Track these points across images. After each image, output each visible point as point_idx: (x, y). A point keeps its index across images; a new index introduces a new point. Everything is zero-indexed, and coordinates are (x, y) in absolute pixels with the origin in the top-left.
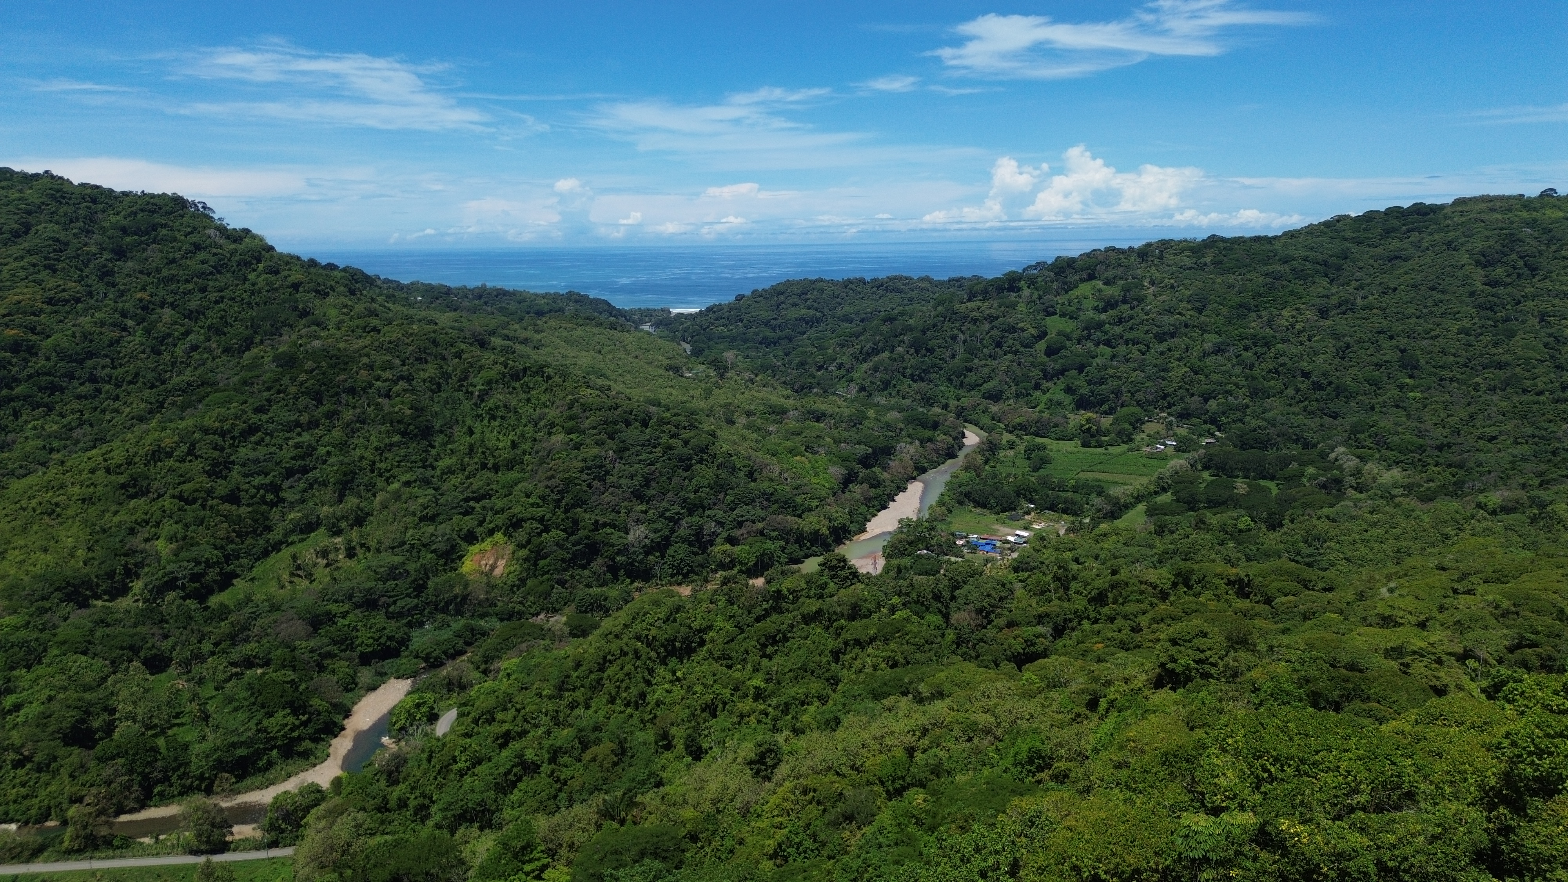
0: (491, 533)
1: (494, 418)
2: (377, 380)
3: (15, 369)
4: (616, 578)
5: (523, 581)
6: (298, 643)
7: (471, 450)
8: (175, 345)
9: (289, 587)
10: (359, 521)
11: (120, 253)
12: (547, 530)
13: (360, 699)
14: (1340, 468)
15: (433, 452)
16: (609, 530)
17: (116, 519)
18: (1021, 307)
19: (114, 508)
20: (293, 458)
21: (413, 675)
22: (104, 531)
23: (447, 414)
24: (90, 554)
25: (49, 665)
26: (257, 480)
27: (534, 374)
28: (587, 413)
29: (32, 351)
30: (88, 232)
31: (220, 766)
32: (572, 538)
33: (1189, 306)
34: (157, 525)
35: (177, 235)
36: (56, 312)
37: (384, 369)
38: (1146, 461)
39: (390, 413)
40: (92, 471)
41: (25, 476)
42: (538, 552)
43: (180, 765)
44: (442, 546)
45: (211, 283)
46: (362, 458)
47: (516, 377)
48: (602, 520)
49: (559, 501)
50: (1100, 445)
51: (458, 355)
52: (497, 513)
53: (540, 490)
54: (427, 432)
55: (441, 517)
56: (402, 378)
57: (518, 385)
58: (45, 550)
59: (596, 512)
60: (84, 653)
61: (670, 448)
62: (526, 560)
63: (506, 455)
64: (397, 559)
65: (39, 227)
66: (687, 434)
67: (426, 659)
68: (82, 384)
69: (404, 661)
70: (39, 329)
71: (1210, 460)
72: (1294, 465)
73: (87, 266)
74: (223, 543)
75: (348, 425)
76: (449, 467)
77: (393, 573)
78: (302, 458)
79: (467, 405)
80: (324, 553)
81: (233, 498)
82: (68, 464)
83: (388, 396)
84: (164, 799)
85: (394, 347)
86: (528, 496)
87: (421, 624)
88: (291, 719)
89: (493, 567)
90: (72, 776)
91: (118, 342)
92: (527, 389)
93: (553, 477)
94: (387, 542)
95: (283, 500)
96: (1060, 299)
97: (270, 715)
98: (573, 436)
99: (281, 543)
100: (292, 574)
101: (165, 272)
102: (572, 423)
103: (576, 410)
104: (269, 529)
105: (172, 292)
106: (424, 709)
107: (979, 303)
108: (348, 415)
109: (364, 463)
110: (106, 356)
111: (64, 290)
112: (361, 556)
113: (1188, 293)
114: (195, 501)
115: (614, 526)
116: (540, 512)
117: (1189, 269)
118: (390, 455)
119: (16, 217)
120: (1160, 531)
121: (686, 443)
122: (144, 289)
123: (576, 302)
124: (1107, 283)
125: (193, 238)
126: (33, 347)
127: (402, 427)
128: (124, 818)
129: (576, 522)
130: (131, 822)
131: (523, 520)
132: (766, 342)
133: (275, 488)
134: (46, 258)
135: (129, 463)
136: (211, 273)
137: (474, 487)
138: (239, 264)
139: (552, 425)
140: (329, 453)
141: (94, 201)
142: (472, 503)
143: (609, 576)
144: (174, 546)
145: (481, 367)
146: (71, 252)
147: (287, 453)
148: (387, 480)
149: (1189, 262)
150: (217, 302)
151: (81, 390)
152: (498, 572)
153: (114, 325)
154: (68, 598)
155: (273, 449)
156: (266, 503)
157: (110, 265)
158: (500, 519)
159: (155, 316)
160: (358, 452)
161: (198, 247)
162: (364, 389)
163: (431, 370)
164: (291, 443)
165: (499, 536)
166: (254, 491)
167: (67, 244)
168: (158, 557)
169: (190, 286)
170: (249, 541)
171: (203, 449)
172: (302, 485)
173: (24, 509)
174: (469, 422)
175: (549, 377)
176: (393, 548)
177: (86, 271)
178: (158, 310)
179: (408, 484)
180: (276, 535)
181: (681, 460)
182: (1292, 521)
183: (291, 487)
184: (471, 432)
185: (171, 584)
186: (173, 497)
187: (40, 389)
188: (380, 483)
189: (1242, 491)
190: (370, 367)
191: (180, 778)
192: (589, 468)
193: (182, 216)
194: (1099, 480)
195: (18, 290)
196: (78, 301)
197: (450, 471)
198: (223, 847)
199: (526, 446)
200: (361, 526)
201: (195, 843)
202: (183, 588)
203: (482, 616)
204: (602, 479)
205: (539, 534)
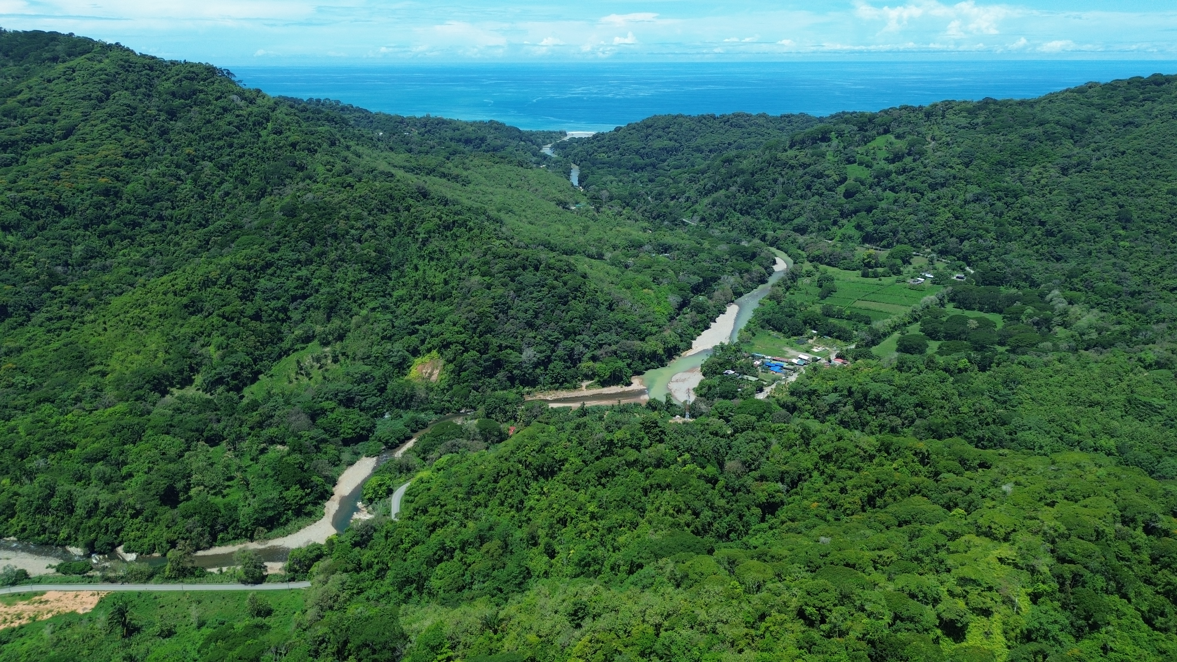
0: (429, 351)
1: (432, 259)
2: (352, 228)
3: (108, 209)
4: (513, 385)
5: (451, 386)
6: (302, 433)
7: (417, 283)
8: (214, 192)
9: (295, 382)
10: (341, 338)
11: (172, 114)
12: (466, 350)
13: (343, 470)
14: (1052, 309)
15: (391, 283)
16: (509, 351)
17: (183, 331)
18: (829, 157)
19: (180, 322)
20: (296, 288)
21: (377, 454)
22: (175, 338)
23: (400, 254)
24: (168, 356)
25: (147, 442)
26: (273, 304)
27: (460, 226)
28: (497, 261)
29: (118, 194)
30: (149, 96)
31: (258, 523)
32: (485, 356)
33: (959, 161)
34: (209, 335)
35: (211, 98)
36: (132, 164)
37: (356, 220)
38: (907, 291)
39: (362, 255)
40: (165, 294)
41: (121, 294)
42: (461, 367)
43: (233, 521)
44: (396, 360)
45: (236, 141)
46: (342, 289)
47: (448, 228)
48: (504, 344)
49: (475, 328)
50: (876, 275)
51: (408, 209)
52: (432, 336)
53: (463, 321)
54: (386, 268)
55: (396, 337)
56: (369, 227)
57: (449, 234)
58: (138, 352)
59: (501, 337)
60: (168, 433)
61: (554, 288)
62: (452, 372)
63: (439, 289)
64: (367, 368)
65: (116, 94)
66: (567, 277)
67: (386, 443)
68: (153, 221)
69: (371, 443)
70: (121, 177)
71: (955, 295)
72: (1018, 304)
73: (150, 125)
74: (252, 350)
75: (332, 263)
76: (401, 297)
77: (364, 379)
78: (302, 288)
79: (414, 247)
80: (318, 360)
81: (257, 317)
82: (148, 286)
83: (360, 241)
84: (224, 542)
85: (363, 201)
86: (454, 325)
87: (383, 415)
88: (300, 492)
89: (431, 375)
90: (168, 527)
91: (175, 189)
92: (455, 237)
93: (472, 311)
94: (360, 355)
95: (289, 318)
96: (860, 150)
97: (287, 489)
98: (486, 278)
99: (290, 349)
100: (297, 373)
101: (204, 132)
102: (486, 267)
103: (489, 257)
104: (281, 340)
105: (210, 148)
106: (384, 488)
107: (797, 153)
108: (333, 256)
109: (344, 293)
110: (168, 200)
111: (136, 147)
112: (342, 361)
113: (959, 150)
114: (232, 319)
115: (512, 348)
116: (462, 337)
117: (964, 128)
118: (361, 287)
119: (100, 86)
120: (900, 367)
121: (565, 284)
122: (190, 145)
123: (496, 129)
124: (898, 137)
125: (221, 103)
126: (118, 192)
127: (369, 266)
128: (200, 553)
129: (486, 344)
130: (204, 556)
131: (451, 343)
132: (636, 168)
133: (284, 310)
134: (123, 120)
135: (189, 289)
136: (235, 133)
137: (418, 314)
138: (254, 125)
139: (472, 268)
140: (320, 284)
141: (151, 69)
142: (417, 326)
143: (508, 384)
144: (220, 352)
145: (424, 220)
146: (138, 115)
147: (291, 284)
148: (360, 305)
149: (963, 122)
150: (240, 157)
151: (153, 226)
152: (434, 378)
153: (172, 175)
154: (155, 389)
155: (282, 280)
156: (278, 320)
157: (166, 125)
158: (436, 341)
159: (198, 167)
160: (339, 285)
161: (225, 110)
162: (343, 236)
163: (388, 220)
164: (295, 275)
165: (434, 353)
166: (270, 312)
167: (135, 108)
168: (210, 358)
169: (221, 143)
170: (269, 348)
171: (237, 281)
172: (303, 308)
173: (122, 322)
174: (415, 261)
175: (471, 229)
176: (363, 359)
177: (150, 129)
178: (201, 162)
179: (373, 309)
180: (285, 345)
181: (560, 297)
182: (998, 365)
183: (296, 309)
184: (416, 269)
185: (219, 381)
186: (219, 315)
187: (125, 225)
188: (355, 308)
189: (973, 326)
190: (347, 218)
191: (233, 529)
192: (497, 305)
193: (213, 83)
194: (869, 309)
195: (104, 147)
196: (146, 154)
197: (401, 299)
198: (261, 579)
199: (454, 283)
200: (342, 340)
201: (244, 577)
202: (228, 384)
203: (423, 410)
204: (505, 312)
205: (462, 353)
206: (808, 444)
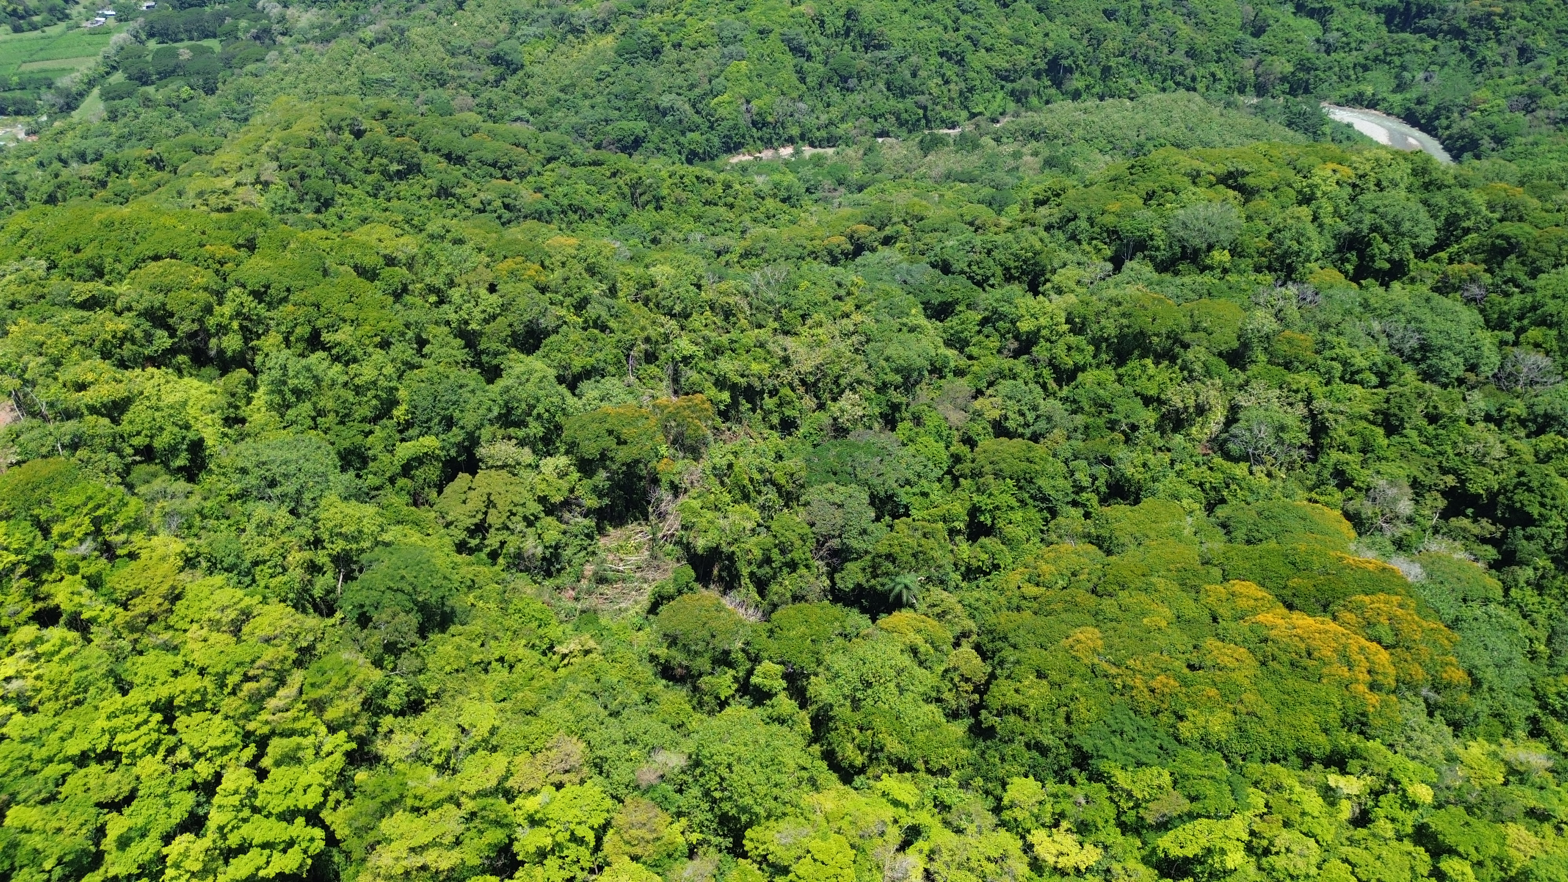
14: (268, 17)
38: (88, 38)
50: (34, 27)
71: (152, 27)
72: (228, 20)
120: (113, 117)
182: (224, 83)
189: (186, 57)
194: (45, 71)
206: (22, 199)
